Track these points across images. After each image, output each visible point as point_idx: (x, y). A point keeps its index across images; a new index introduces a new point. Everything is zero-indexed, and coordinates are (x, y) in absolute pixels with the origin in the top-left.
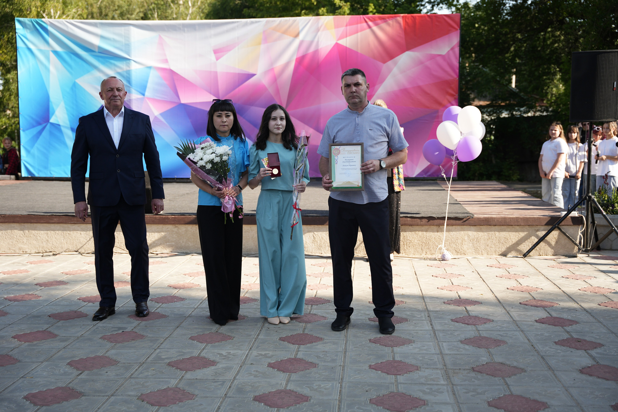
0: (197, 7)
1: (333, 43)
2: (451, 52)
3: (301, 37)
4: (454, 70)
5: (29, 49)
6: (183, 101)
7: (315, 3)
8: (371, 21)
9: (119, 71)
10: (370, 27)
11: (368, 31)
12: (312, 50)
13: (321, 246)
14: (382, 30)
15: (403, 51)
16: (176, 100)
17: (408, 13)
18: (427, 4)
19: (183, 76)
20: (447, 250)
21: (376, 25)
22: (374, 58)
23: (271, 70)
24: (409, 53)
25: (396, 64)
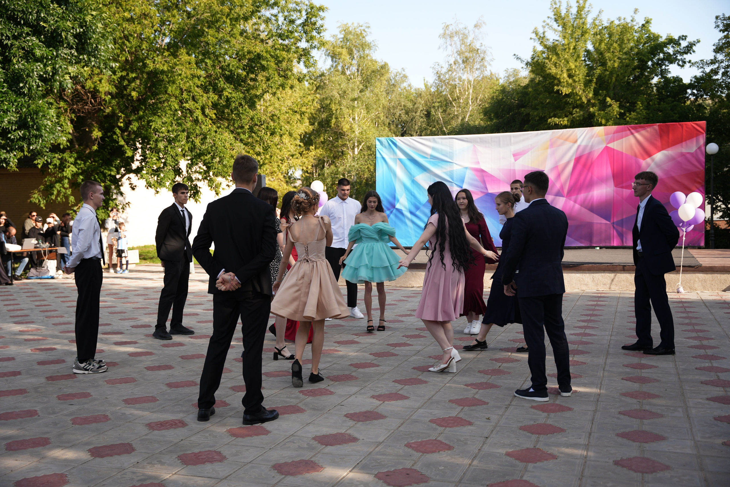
0: (476, 104)
1: (603, 146)
2: (698, 151)
3: (579, 142)
4: (701, 165)
5: (383, 158)
6: (490, 191)
7: (586, 102)
8: (633, 129)
9: (445, 171)
10: (632, 134)
11: (631, 137)
12: (587, 152)
13: (598, 284)
14: (642, 135)
15: (659, 151)
16: (485, 191)
17: (663, 123)
18: (691, 97)
19: (490, 173)
20: (683, 287)
21: (637, 132)
22: (636, 156)
23: (556, 167)
24: (664, 152)
25: (653, 160)
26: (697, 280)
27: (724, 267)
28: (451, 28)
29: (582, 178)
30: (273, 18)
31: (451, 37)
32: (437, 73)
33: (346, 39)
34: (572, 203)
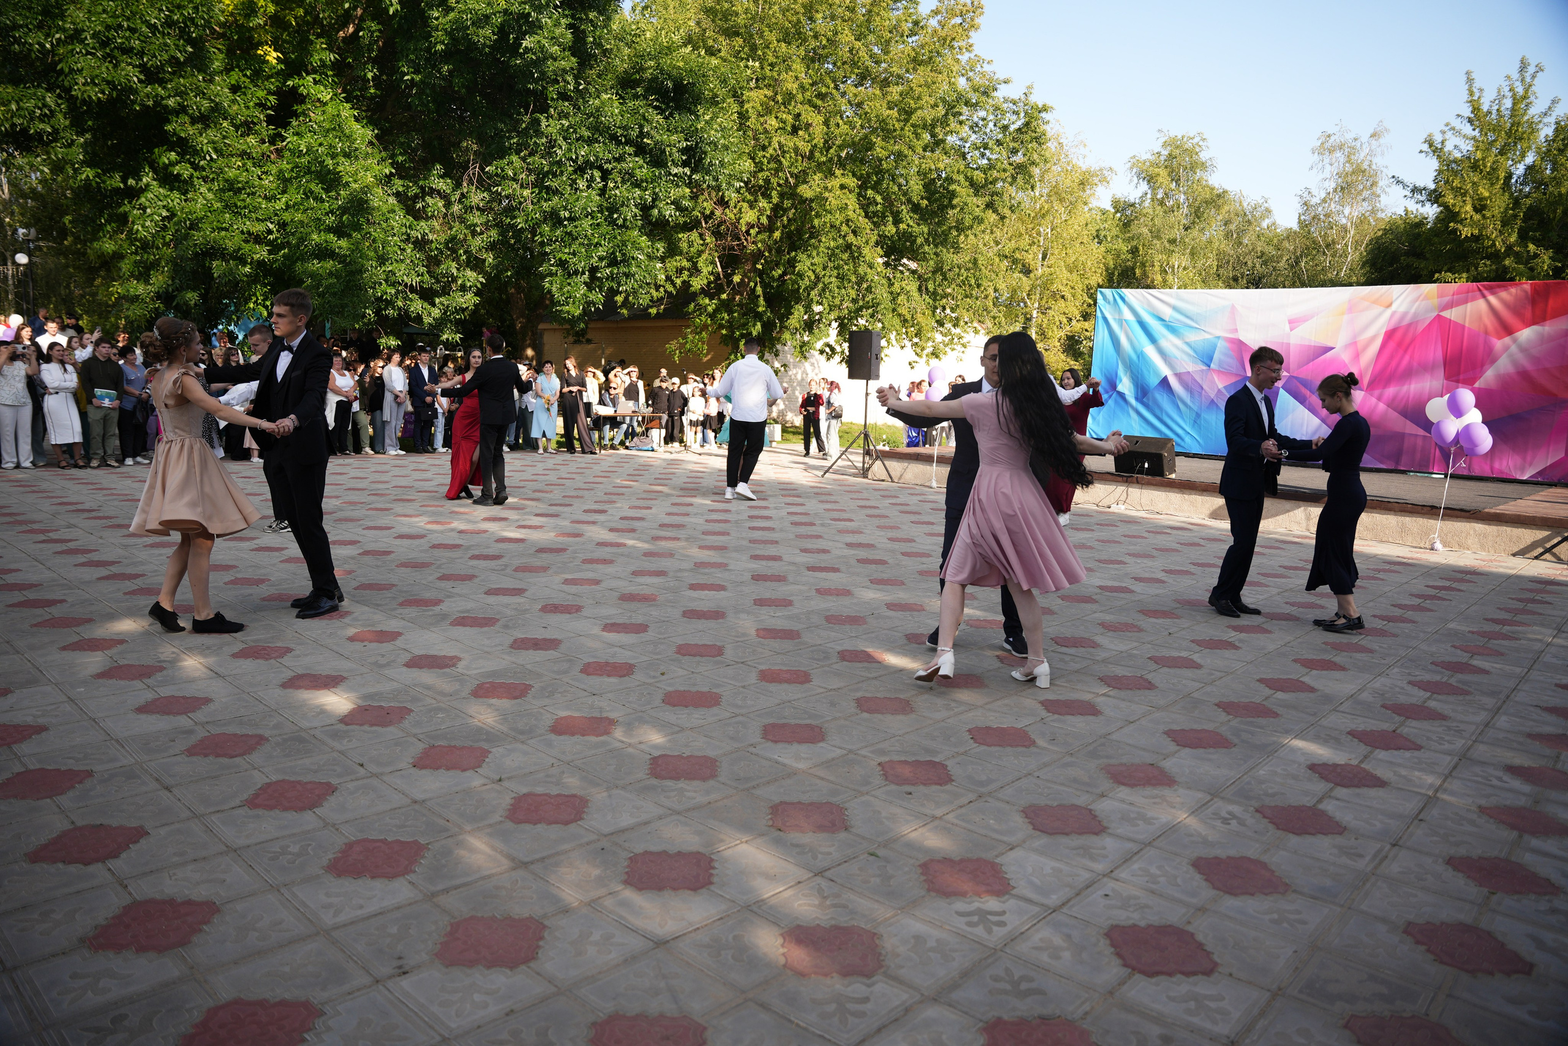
0: (1358, 252)
1: (1434, 314)
3: (1394, 308)
5: (1106, 321)
8: (1487, 289)
9: (1187, 340)
10: (1484, 296)
11: (1482, 302)
12: (1406, 322)
14: (1499, 299)
15: (1528, 326)
21: (1493, 293)
22: (1486, 333)
23: (1354, 344)
24: (1535, 328)
25: (1515, 341)
26: (1472, 532)
27: (1519, 516)
28: (1333, 138)
29: (1394, 364)
30: (981, 123)
31: (1331, 151)
32: (1305, 204)
33: (1171, 157)
34: (1374, 400)
